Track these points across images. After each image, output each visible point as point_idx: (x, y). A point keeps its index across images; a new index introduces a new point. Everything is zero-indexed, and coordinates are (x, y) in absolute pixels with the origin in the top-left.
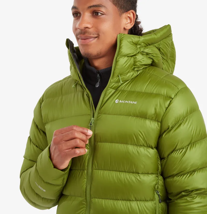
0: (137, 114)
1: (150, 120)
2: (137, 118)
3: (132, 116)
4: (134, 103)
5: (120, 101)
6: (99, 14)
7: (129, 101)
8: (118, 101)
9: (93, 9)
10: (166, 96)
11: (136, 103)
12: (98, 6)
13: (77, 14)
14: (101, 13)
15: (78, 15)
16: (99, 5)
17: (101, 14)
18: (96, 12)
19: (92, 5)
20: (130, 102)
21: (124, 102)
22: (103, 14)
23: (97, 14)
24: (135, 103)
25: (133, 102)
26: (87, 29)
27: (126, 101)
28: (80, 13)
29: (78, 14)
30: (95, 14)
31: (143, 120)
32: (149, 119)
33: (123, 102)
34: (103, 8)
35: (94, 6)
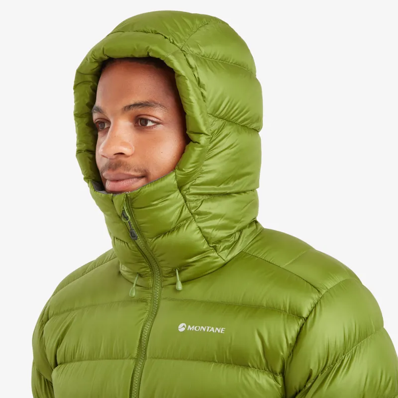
0: (226, 357)
1: (258, 371)
2: (227, 367)
3: (216, 362)
4: (219, 331)
5: (189, 326)
6: (150, 124)
7: (208, 328)
8: (184, 326)
9: (134, 111)
10: (289, 313)
11: (222, 330)
12: (147, 105)
13: (104, 123)
14: (153, 122)
15: (104, 125)
16: (147, 102)
17: (153, 124)
18: (142, 119)
19: (132, 103)
20: (209, 330)
21: (197, 328)
22: (158, 123)
23: (144, 123)
24: (221, 332)
25: (217, 329)
26: (122, 158)
27: (202, 327)
28: (109, 122)
29: (106, 124)
30: (141, 124)
31: (242, 371)
32: (253, 367)
33: (195, 329)
34: (157, 108)
35: (136, 105)
